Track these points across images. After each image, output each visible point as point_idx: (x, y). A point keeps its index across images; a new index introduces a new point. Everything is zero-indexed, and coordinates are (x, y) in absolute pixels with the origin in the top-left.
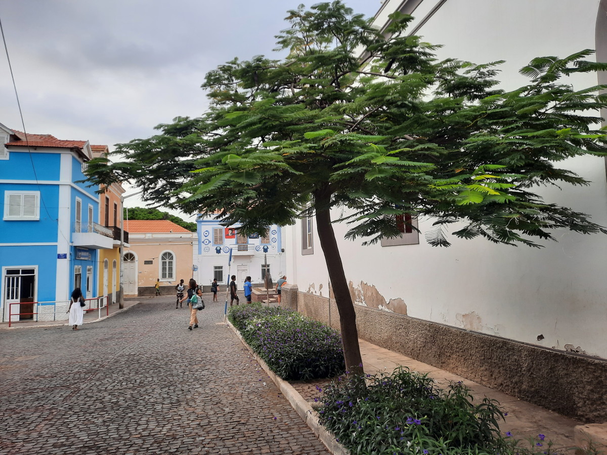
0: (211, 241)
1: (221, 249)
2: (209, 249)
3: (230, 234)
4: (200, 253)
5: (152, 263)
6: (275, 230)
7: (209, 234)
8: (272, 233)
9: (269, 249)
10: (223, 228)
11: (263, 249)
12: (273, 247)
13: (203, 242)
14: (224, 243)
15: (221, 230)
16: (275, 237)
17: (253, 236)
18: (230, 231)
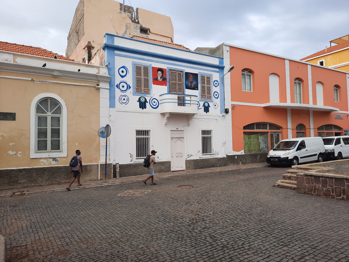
0: (131, 86)
1: (146, 101)
2: (128, 100)
3: (159, 78)
4: (112, 105)
6: (217, 81)
7: (128, 73)
8: (214, 84)
9: (210, 107)
10: (149, 65)
11: (203, 106)
12: (215, 105)
13: (117, 86)
14: (151, 91)
15: (146, 68)
16: (217, 91)
17: (191, 86)
18: (160, 72)
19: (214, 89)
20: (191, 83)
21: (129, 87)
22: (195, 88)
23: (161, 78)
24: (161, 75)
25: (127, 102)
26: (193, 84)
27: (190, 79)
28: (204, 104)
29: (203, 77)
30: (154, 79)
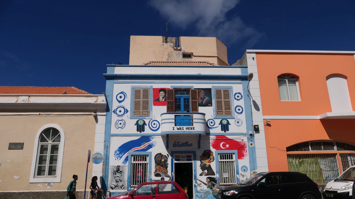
0: (129, 109)
1: (144, 124)
2: (125, 124)
3: (161, 99)
5: (22, 148)
6: (239, 93)
7: (126, 97)
8: (235, 98)
9: (230, 124)
10: (150, 87)
11: (219, 124)
12: (238, 122)
13: (114, 112)
14: (151, 113)
15: (146, 91)
16: (240, 105)
17: (202, 102)
18: (162, 92)
19: (235, 103)
20: (203, 99)
21: (126, 111)
22: (208, 104)
23: (163, 98)
24: (163, 95)
25: (124, 126)
26: (205, 101)
27: (201, 95)
28: (221, 121)
29: (218, 92)
30: (155, 100)
